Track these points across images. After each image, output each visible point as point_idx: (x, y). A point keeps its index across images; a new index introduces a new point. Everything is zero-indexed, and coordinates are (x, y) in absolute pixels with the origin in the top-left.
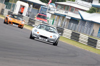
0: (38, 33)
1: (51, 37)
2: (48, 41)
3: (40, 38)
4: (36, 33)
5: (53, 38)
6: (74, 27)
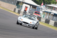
0: (22, 20)
1: (31, 23)
2: (28, 26)
3: (23, 23)
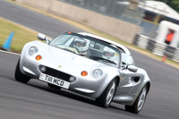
3: (43, 77)
4: (32, 59)
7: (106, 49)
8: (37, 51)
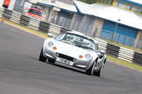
0: (55, 48)
1: (81, 57)
2: (74, 66)
3: (58, 59)
4: (51, 49)
5: (84, 59)
6: (64, 23)
7: (85, 41)
8: (53, 45)
